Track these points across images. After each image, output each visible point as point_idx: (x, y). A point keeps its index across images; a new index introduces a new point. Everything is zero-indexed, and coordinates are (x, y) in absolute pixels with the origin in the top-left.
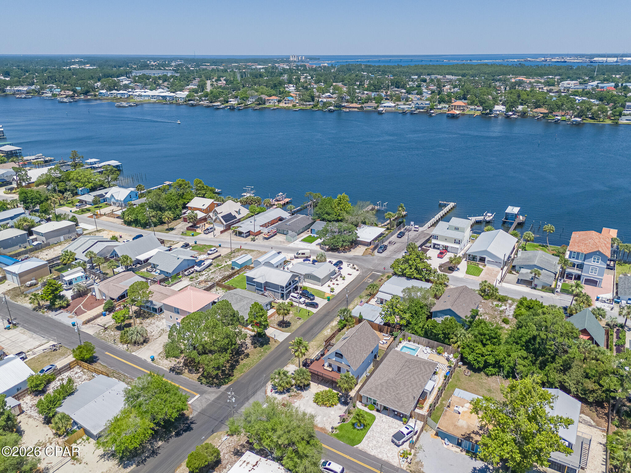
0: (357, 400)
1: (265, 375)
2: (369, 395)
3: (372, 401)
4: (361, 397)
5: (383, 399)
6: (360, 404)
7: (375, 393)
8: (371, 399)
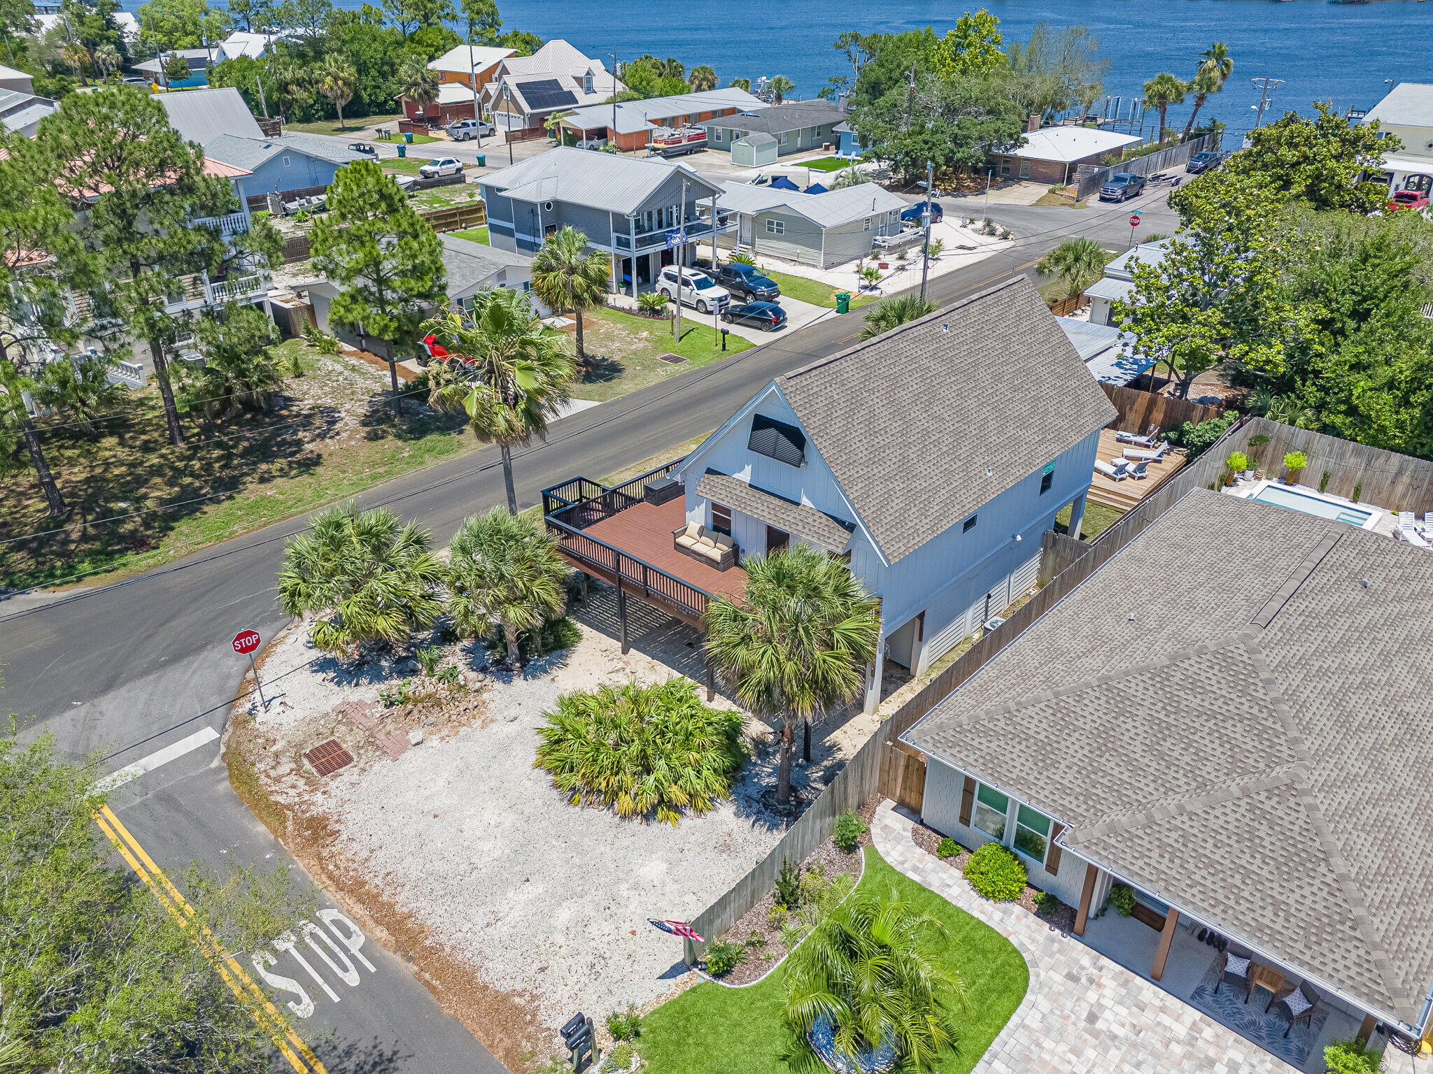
0: (884, 791)
2: (990, 762)
3: (1012, 825)
4: (917, 770)
5: (1121, 817)
6: (902, 824)
7: (1045, 755)
8: (999, 803)
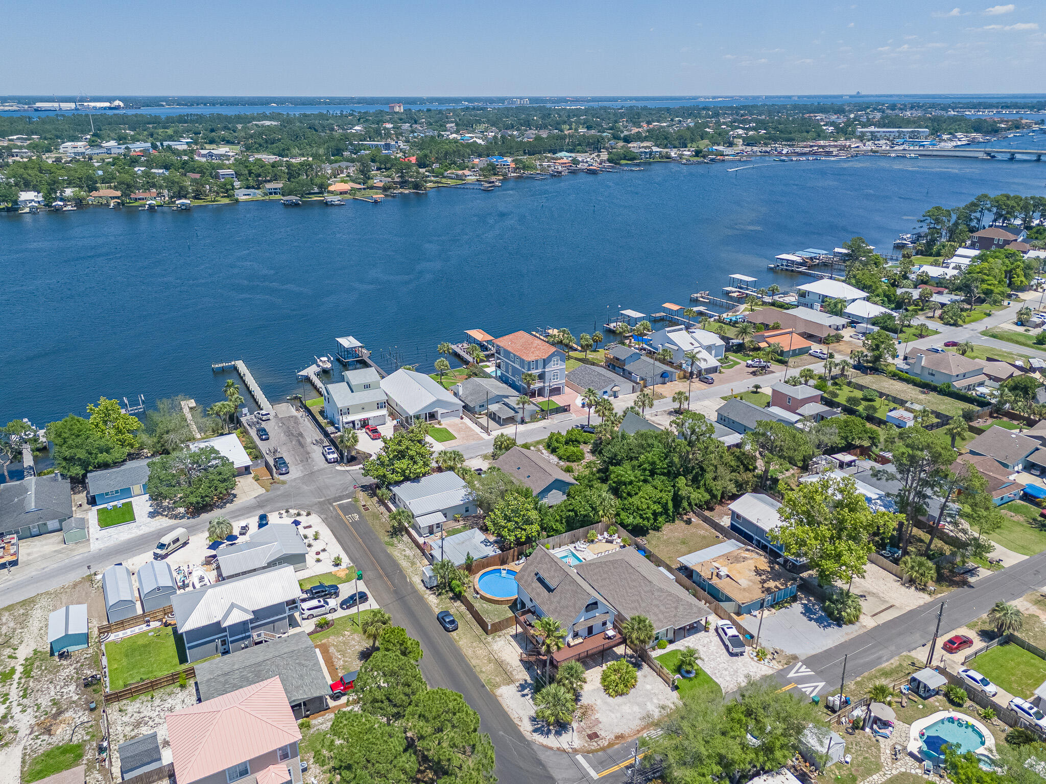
1: (501, 733)
